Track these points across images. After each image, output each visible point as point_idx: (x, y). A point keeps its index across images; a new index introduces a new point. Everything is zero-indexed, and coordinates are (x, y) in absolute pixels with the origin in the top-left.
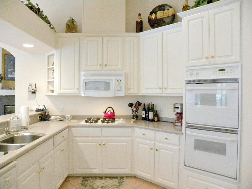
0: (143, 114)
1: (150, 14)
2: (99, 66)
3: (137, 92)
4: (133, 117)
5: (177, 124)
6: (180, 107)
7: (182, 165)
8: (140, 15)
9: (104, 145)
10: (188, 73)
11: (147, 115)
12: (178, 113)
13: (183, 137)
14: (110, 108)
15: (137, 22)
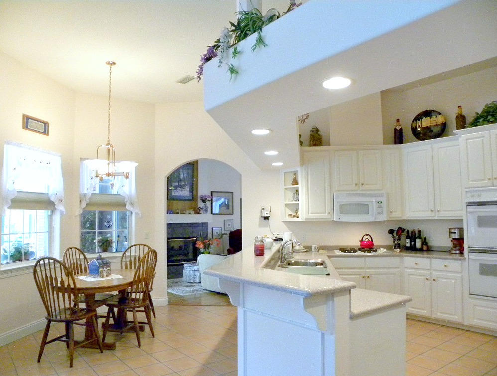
0: (408, 243)
1: (413, 122)
2: (354, 185)
3: (400, 216)
4: (396, 246)
5: (454, 252)
6: (456, 231)
7: (466, 294)
8: (398, 121)
9: (368, 277)
10: (469, 195)
11: (413, 243)
12: (454, 239)
13: (466, 263)
14: (367, 235)
15: (395, 130)
